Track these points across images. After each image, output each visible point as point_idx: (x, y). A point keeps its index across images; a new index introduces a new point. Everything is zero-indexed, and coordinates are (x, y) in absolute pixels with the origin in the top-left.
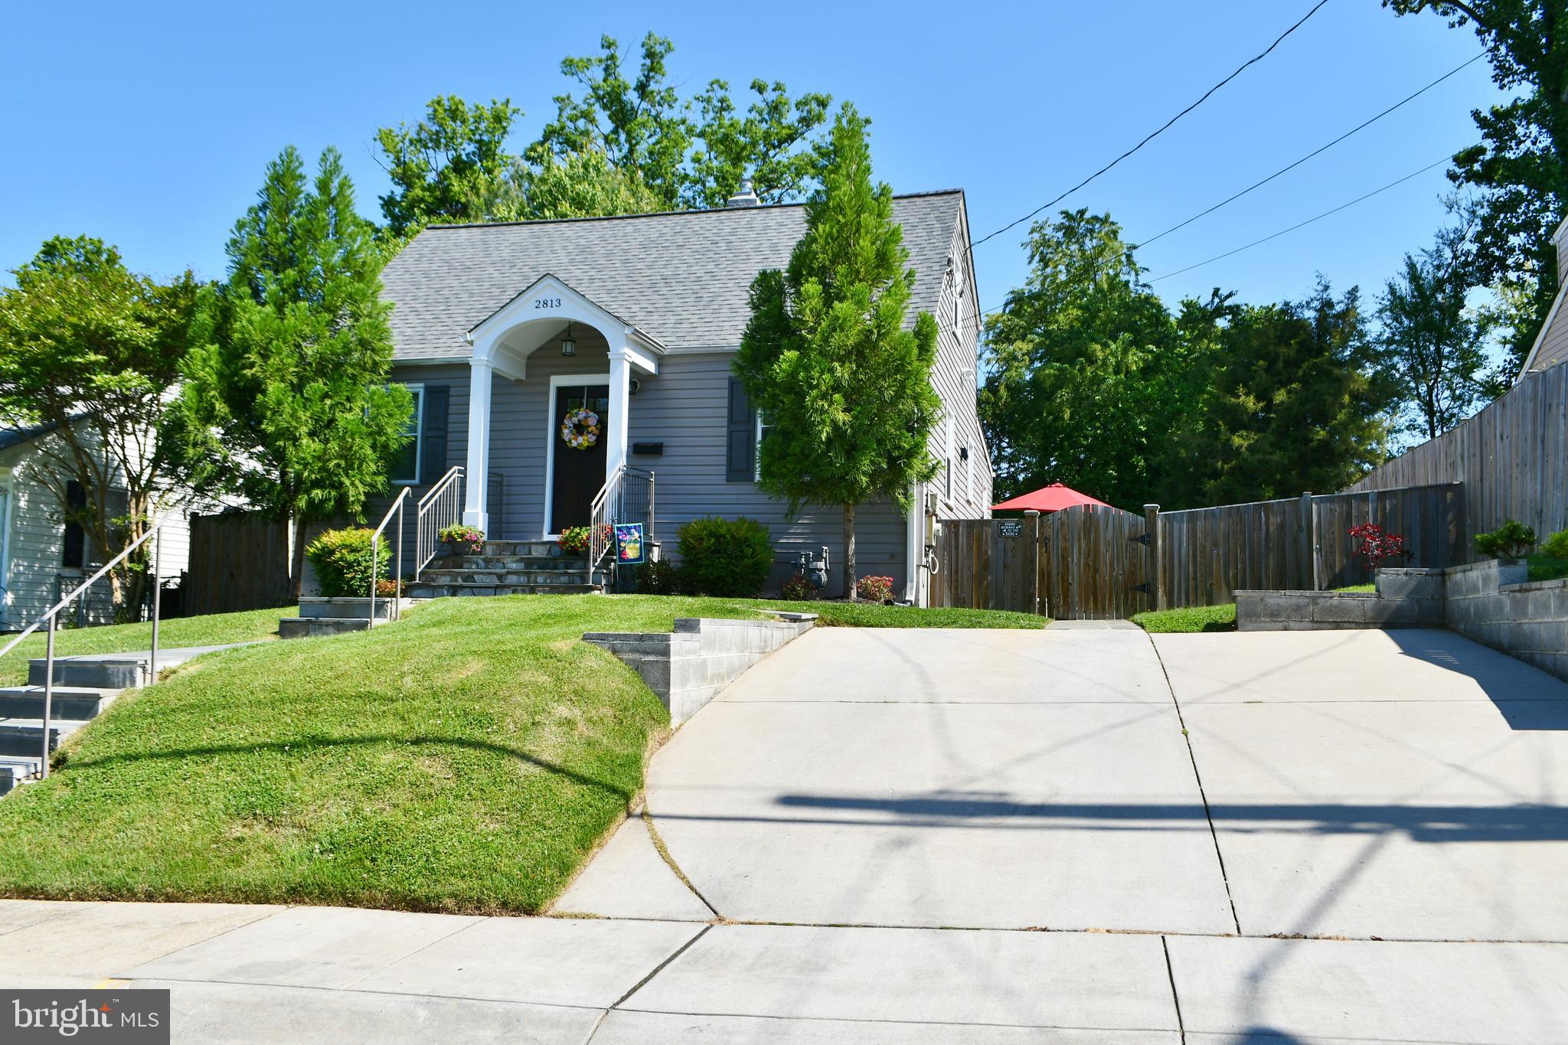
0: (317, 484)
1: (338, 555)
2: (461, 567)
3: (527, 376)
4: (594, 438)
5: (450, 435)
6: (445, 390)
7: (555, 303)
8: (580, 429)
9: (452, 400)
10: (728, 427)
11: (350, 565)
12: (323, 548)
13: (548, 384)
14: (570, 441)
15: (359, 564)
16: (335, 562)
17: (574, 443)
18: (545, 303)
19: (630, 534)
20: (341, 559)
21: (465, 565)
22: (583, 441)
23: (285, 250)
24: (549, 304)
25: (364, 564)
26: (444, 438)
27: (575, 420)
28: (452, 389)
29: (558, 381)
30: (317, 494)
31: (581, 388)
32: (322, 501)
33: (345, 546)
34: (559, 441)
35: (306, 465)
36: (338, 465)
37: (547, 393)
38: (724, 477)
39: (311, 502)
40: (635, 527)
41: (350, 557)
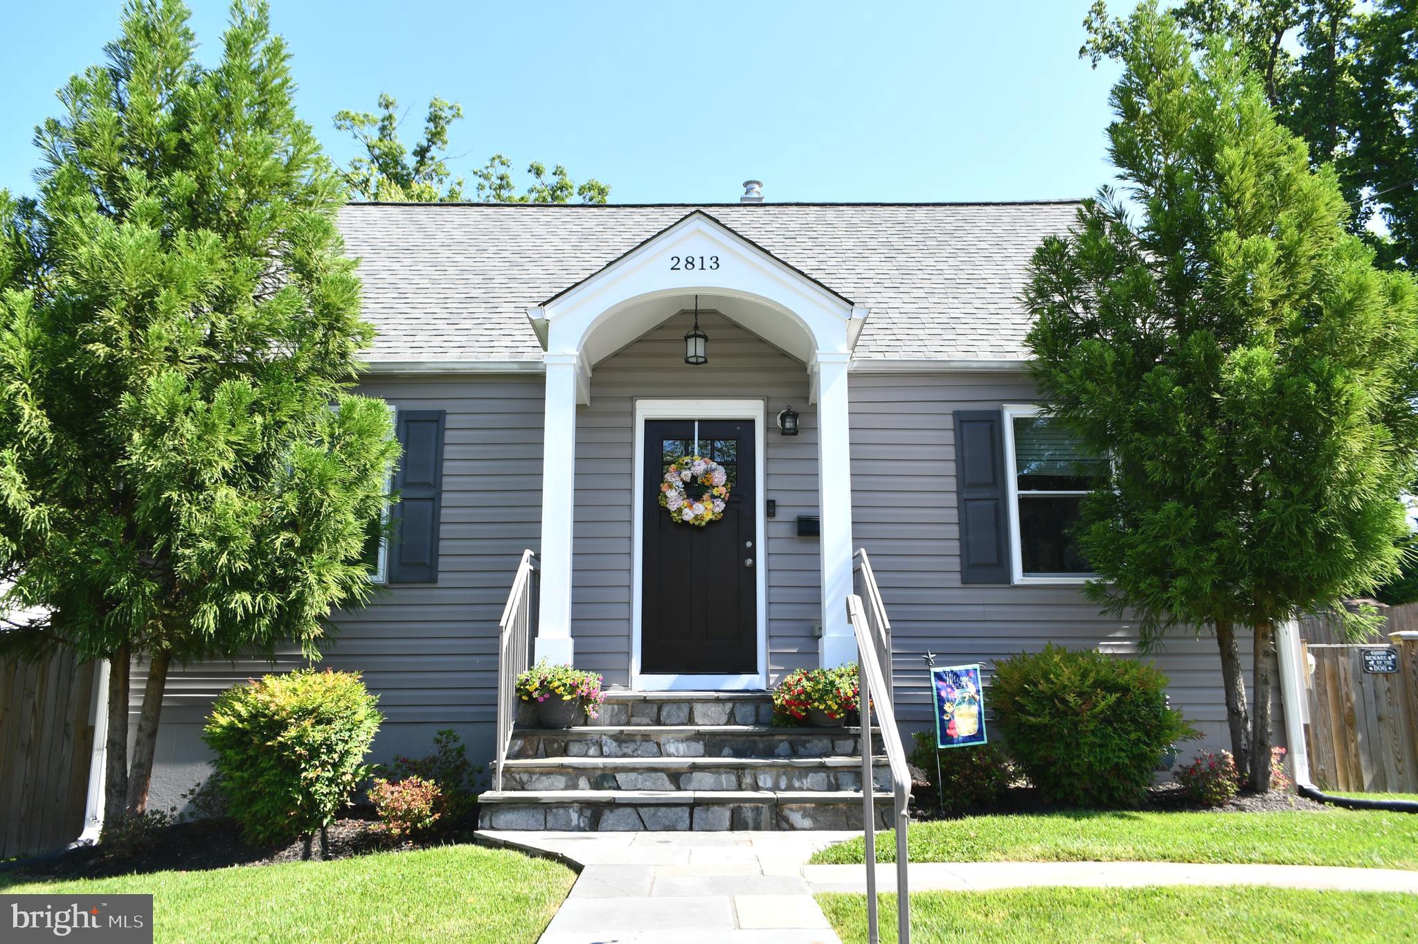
0: (243, 582)
1: (292, 732)
2: (565, 752)
3: (592, 399)
4: (723, 506)
5: (446, 498)
6: (437, 419)
7: (708, 263)
8: (695, 490)
9: (449, 436)
10: (958, 493)
11: (314, 752)
12: (254, 717)
13: (632, 414)
14: (680, 511)
15: (330, 750)
16: (283, 746)
17: (688, 515)
18: (690, 263)
19: (960, 686)
20: (299, 740)
21: (574, 748)
22: (705, 511)
23: (172, 139)
24: (698, 263)
25: (340, 747)
26: (436, 500)
27: (686, 475)
28: (448, 418)
29: (649, 409)
30: (241, 600)
31: (689, 423)
32: (250, 618)
33: (303, 713)
34: (655, 511)
35: (223, 542)
36: (289, 544)
37: (632, 429)
38: (958, 576)
39: (226, 617)
40: (967, 672)
41: (316, 735)
